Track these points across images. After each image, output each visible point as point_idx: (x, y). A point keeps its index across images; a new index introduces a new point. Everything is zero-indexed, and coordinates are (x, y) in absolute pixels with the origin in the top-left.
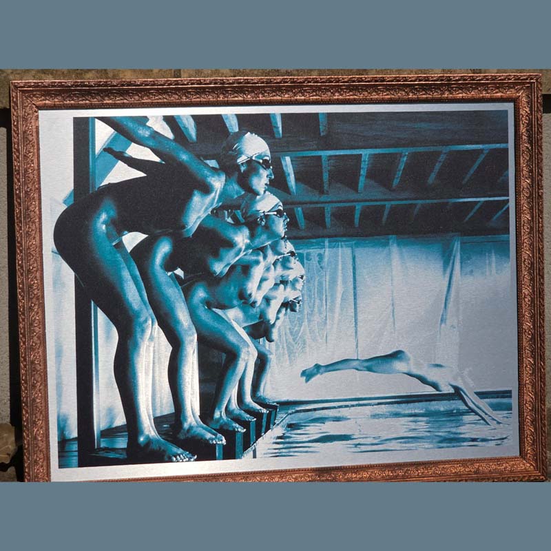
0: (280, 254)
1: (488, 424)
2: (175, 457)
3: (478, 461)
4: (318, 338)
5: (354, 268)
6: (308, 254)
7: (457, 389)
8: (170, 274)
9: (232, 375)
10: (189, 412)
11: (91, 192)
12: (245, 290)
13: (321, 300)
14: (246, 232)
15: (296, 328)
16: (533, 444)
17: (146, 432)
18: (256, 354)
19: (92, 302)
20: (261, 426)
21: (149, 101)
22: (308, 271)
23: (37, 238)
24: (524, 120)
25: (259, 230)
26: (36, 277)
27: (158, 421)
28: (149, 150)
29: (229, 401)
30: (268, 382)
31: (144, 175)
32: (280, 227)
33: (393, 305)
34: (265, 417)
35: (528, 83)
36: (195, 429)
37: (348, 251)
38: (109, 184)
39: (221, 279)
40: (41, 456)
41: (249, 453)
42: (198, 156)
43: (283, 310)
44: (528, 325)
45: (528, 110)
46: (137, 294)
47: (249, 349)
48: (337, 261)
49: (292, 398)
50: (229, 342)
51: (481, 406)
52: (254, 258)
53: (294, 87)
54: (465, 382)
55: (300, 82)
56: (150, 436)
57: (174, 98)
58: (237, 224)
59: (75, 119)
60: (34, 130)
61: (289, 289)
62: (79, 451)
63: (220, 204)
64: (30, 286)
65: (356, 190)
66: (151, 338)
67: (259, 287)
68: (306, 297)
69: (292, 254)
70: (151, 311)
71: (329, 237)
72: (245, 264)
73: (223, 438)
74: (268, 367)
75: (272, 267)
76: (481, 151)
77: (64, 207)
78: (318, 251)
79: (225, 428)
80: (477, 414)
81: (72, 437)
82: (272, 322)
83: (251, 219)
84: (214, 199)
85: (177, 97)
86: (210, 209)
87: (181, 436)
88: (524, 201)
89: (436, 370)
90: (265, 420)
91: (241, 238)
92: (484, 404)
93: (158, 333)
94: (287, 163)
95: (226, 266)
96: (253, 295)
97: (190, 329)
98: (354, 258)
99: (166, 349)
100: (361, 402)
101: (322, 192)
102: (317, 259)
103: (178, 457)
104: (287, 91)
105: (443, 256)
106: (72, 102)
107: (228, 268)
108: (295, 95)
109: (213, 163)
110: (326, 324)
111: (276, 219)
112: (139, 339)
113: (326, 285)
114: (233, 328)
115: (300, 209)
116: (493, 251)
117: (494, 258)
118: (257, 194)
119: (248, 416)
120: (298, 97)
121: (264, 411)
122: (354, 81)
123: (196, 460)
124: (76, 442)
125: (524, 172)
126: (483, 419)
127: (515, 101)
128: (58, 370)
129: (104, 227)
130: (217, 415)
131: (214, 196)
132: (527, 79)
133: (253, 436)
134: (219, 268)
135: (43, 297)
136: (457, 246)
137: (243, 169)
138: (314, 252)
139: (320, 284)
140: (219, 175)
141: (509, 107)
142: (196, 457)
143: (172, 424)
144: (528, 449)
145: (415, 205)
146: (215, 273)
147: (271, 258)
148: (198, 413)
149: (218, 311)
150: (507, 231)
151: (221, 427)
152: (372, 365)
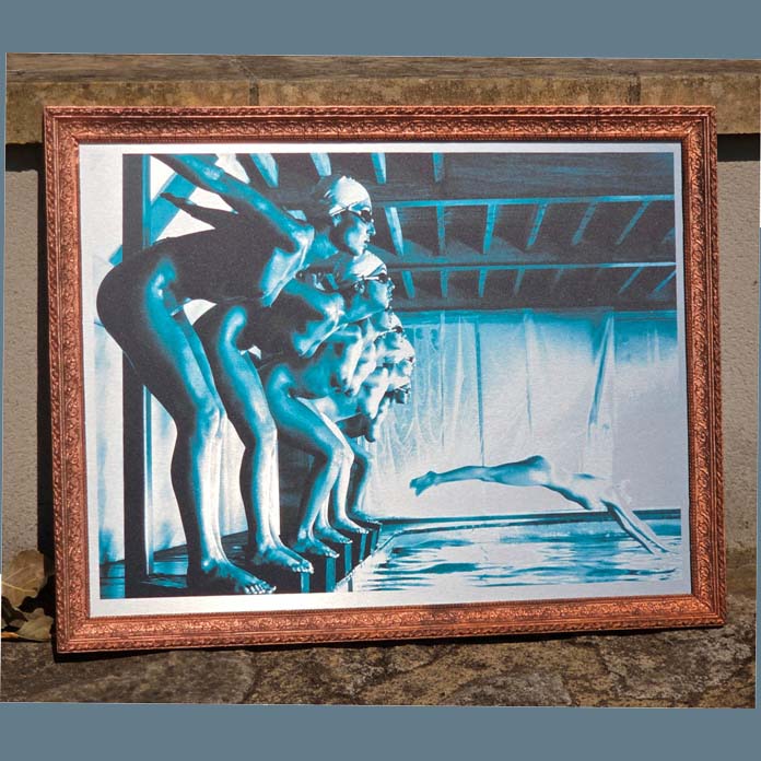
0: (383, 329)
1: (651, 552)
2: (249, 587)
3: (637, 598)
4: (433, 438)
5: (478, 349)
6: (419, 330)
7: (610, 506)
8: (243, 352)
9: (322, 484)
10: (266, 531)
11: (144, 248)
12: (339, 374)
13: (435, 388)
14: (340, 301)
15: (404, 425)
16: (708, 578)
17: (212, 555)
18: (352, 458)
19: (145, 388)
20: (359, 550)
21: (219, 134)
22: (419, 351)
23: (76, 305)
24: (694, 166)
25: (356, 299)
26: (73, 354)
27: (228, 541)
28: (217, 197)
29: (318, 517)
30: (368, 494)
31: (212, 228)
32: (384, 295)
33: (528, 397)
34: (364, 538)
35: (700, 118)
36: (274, 552)
37: (470, 327)
38: (168, 238)
39: (308, 360)
40: (78, 582)
41: (344, 585)
42: (280, 205)
43: (388, 402)
44: (700, 425)
45: (699, 152)
46: (202, 378)
47: (344, 451)
48: (456, 340)
49: (398, 516)
50: (317, 440)
51: (642, 530)
52: (351, 334)
53: (402, 119)
54: (621, 499)
55: (410, 113)
56: (217, 560)
57: (250, 131)
58: (329, 291)
59: (124, 155)
60: (74, 169)
61: (394, 374)
62: (126, 577)
63: (308, 266)
64: (67, 366)
65: (481, 251)
66: (219, 434)
67: (357, 371)
68: (416, 385)
69: (399, 329)
70: (219, 400)
71: (447, 309)
72: (339, 342)
73: (310, 565)
74: (367, 474)
75: (373, 345)
76: (640, 204)
77: (110, 267)
78: (432, 327)
79: (312, 552)
80: (636, 539)
81: (117, 559)
82: (373, 416)
83: (346, 286)
84: (300, 259)
85: (253, 130)
86: (295, 272)
87: (257, 561)
88: (694, 268)
89: (584, 482)
90: (363, 543)
91: (334, 309)
92: (644, 526)
93: (228, 427)
94: (393, 215)
95: (314, 344)
96: (349, 380)
97: (268, 423)
98: (478, 336)
99: (238, 448)
100: (488, 522)
101: (436, 252)
102: (431, 337)
103: (252, 588)
104: (393, 124)
105: (592, 335)
106: (122, 134)
107: (316, 347)
108: (403, 129)
109: (298, 214)
110: (442, 421)
111: (378, 285)
112: (204, 436)
113: (442, 370)
114: (323, 423)
115: (408, 273)
116: (656, 332)
117: (657, 340)
118: (353, 253)
119: (342, 537)
120: (407, 133)
121: (363, 531)
122: (477, 113)
123: (275, 592)
124: (123, 566)
125: (695, 231)
126: (644, 546)
127: (682, 140)
128: (101, 473)
129: (160, 292)
130: (302, 534)
131: (300, 255)
132: (696, 113)
133: (348, 562)
134: (305, 346)
135: (82, 379)
136: (610, 323)
137: (336, 222)
138: (427, 328)
139: (435, 368)
140: (306, 230)
141: (676, 148)
142: (275, 588)
143: (244, 545)
144: (702, 584)
145: (556, 271)
146: (301, 352)
147: (372, 334)
148: (277, 532)
149: (304, 401)
150: (673, 304)
151: (308, 551)
152: (501, 475)
